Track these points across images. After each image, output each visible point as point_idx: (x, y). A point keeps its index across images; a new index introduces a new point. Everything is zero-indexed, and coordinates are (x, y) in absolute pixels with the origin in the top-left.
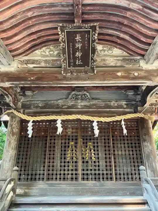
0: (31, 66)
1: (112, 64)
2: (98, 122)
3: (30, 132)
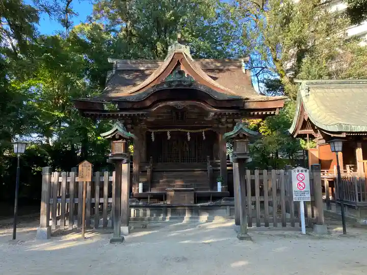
2: (190, 133)
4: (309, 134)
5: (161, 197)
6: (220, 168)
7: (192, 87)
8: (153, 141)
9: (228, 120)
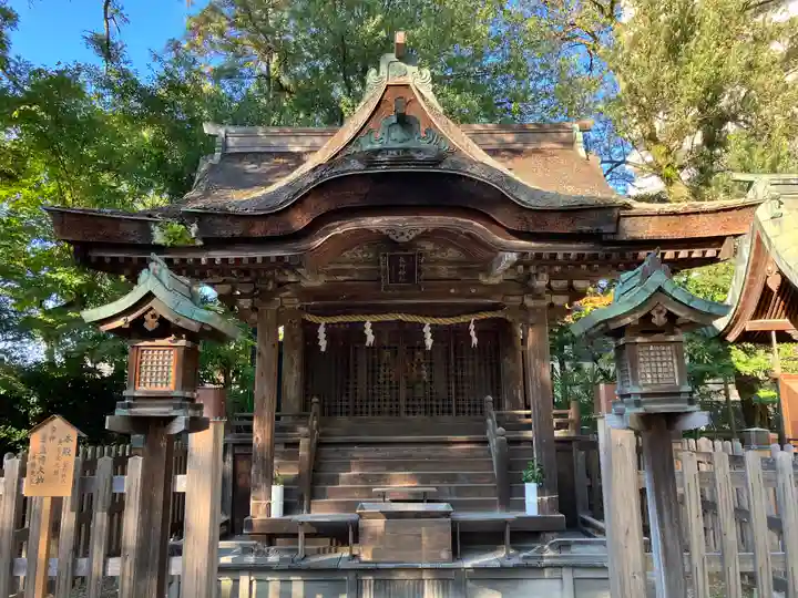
0: (341, 278)
1: (444, 275)
2: (431, 325)
3: (323, 344)
4: (777, 332)
5: (342, 534)
6: (529, 434)
7: (444, 168)
8: (323, 349)
9: (553, 283)
